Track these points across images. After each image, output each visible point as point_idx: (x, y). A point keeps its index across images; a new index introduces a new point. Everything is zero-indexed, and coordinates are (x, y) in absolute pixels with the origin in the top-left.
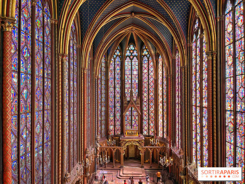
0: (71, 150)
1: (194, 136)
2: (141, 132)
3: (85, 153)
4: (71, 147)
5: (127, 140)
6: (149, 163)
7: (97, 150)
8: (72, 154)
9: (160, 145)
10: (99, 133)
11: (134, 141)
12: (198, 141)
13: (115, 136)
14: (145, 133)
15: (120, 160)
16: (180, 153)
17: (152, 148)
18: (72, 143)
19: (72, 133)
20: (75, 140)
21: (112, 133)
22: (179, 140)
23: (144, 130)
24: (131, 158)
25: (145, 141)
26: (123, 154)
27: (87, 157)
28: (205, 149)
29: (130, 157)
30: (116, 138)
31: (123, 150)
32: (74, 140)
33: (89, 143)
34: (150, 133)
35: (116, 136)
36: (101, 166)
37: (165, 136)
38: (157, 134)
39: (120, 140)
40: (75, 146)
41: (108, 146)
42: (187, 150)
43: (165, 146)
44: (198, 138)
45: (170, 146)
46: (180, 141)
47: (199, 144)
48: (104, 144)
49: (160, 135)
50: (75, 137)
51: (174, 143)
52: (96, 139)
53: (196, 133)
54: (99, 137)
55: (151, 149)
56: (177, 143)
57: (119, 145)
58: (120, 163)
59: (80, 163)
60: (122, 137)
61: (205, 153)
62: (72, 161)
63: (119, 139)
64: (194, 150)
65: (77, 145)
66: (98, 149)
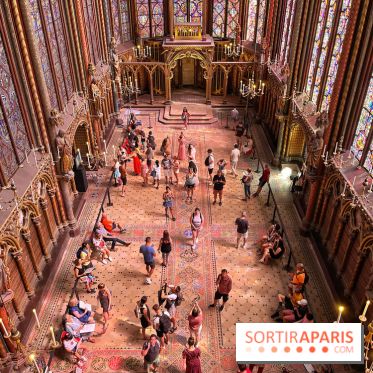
0: (57, 67)
1: (318, 35)
2: (209, 30)
3: (88, 73)
4: (55, 60)
5: (178, 48)
6: (221, 94)
7: (114, 69)
8: (58, 74)
9: (246, 58)
10: (116, 33)
11: (193, 51)
12: (324, 46)
13: (152, 39)
14: (218, 32)
15: (163, 89)
16: (283, 72)
17: (229, 65)
18: (54, 52)
19: (50, 27)
20: (62, 45)
21: (145, 34)
22: (286, 45)
23: (214, 26)
24: (186, 87)
25: (216, 49)
26: (169, 79)
27: (94, 82)
28: (334, 61)
29: (184, 83)
30: (155, 43)
31: (169, 68)
32: (58, 44)
33: (96, 53)
34: (229, 31)
35: (154, 40)
36: (127, 100)
37: (259, 38)
38: (242, 34)
39: (162, 49)
40: (64, 59)
41: (138, 61)
42: (297, 67)
43: (256, 61)
44: (326, 38)
45: (266, 60)
46: (288, 47)
47: (324, 53)
48: (130, 58)
49: (249, 37)
50: (61, 38)
51: (275, 51)
52: (110, 45)
53: (325, 27)
54: (116, 42)
55: (227, 66)
56: (282, 54)
57: (162, 59)
58: (164, 95)
59: (80, 94)
60: (168, 41)
61: (333, 69)
62: (61, 89)
63: (161, 45)
64: (312, 65)
65: (68, 56)
66: (117, 66)
